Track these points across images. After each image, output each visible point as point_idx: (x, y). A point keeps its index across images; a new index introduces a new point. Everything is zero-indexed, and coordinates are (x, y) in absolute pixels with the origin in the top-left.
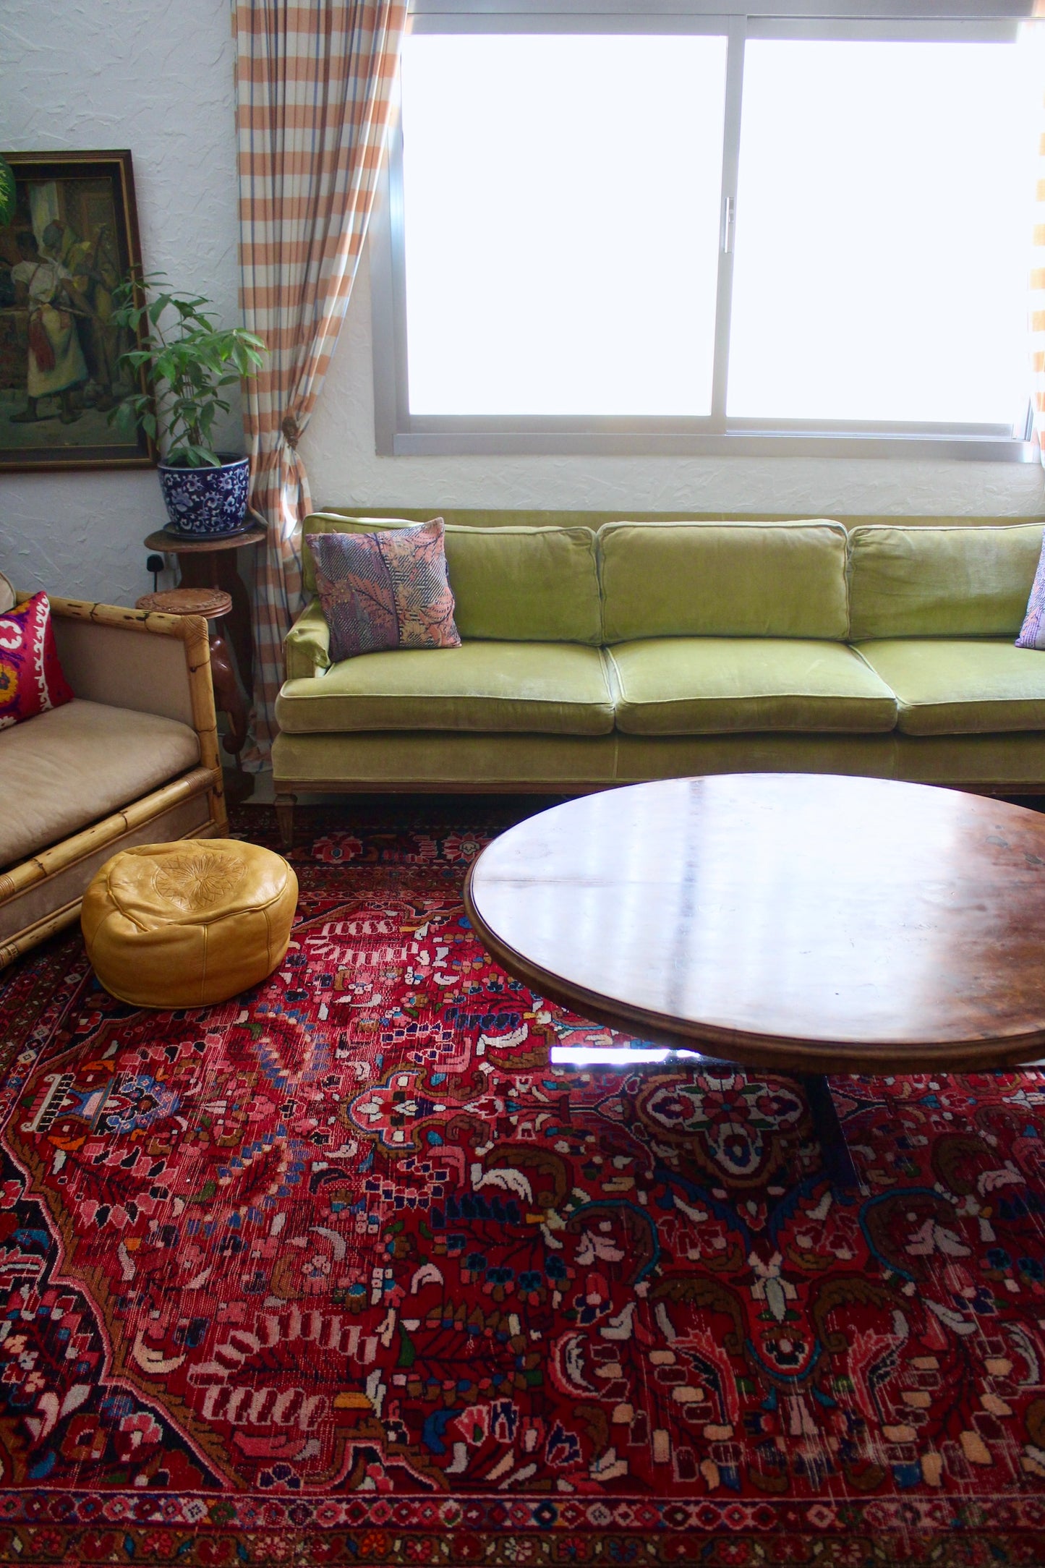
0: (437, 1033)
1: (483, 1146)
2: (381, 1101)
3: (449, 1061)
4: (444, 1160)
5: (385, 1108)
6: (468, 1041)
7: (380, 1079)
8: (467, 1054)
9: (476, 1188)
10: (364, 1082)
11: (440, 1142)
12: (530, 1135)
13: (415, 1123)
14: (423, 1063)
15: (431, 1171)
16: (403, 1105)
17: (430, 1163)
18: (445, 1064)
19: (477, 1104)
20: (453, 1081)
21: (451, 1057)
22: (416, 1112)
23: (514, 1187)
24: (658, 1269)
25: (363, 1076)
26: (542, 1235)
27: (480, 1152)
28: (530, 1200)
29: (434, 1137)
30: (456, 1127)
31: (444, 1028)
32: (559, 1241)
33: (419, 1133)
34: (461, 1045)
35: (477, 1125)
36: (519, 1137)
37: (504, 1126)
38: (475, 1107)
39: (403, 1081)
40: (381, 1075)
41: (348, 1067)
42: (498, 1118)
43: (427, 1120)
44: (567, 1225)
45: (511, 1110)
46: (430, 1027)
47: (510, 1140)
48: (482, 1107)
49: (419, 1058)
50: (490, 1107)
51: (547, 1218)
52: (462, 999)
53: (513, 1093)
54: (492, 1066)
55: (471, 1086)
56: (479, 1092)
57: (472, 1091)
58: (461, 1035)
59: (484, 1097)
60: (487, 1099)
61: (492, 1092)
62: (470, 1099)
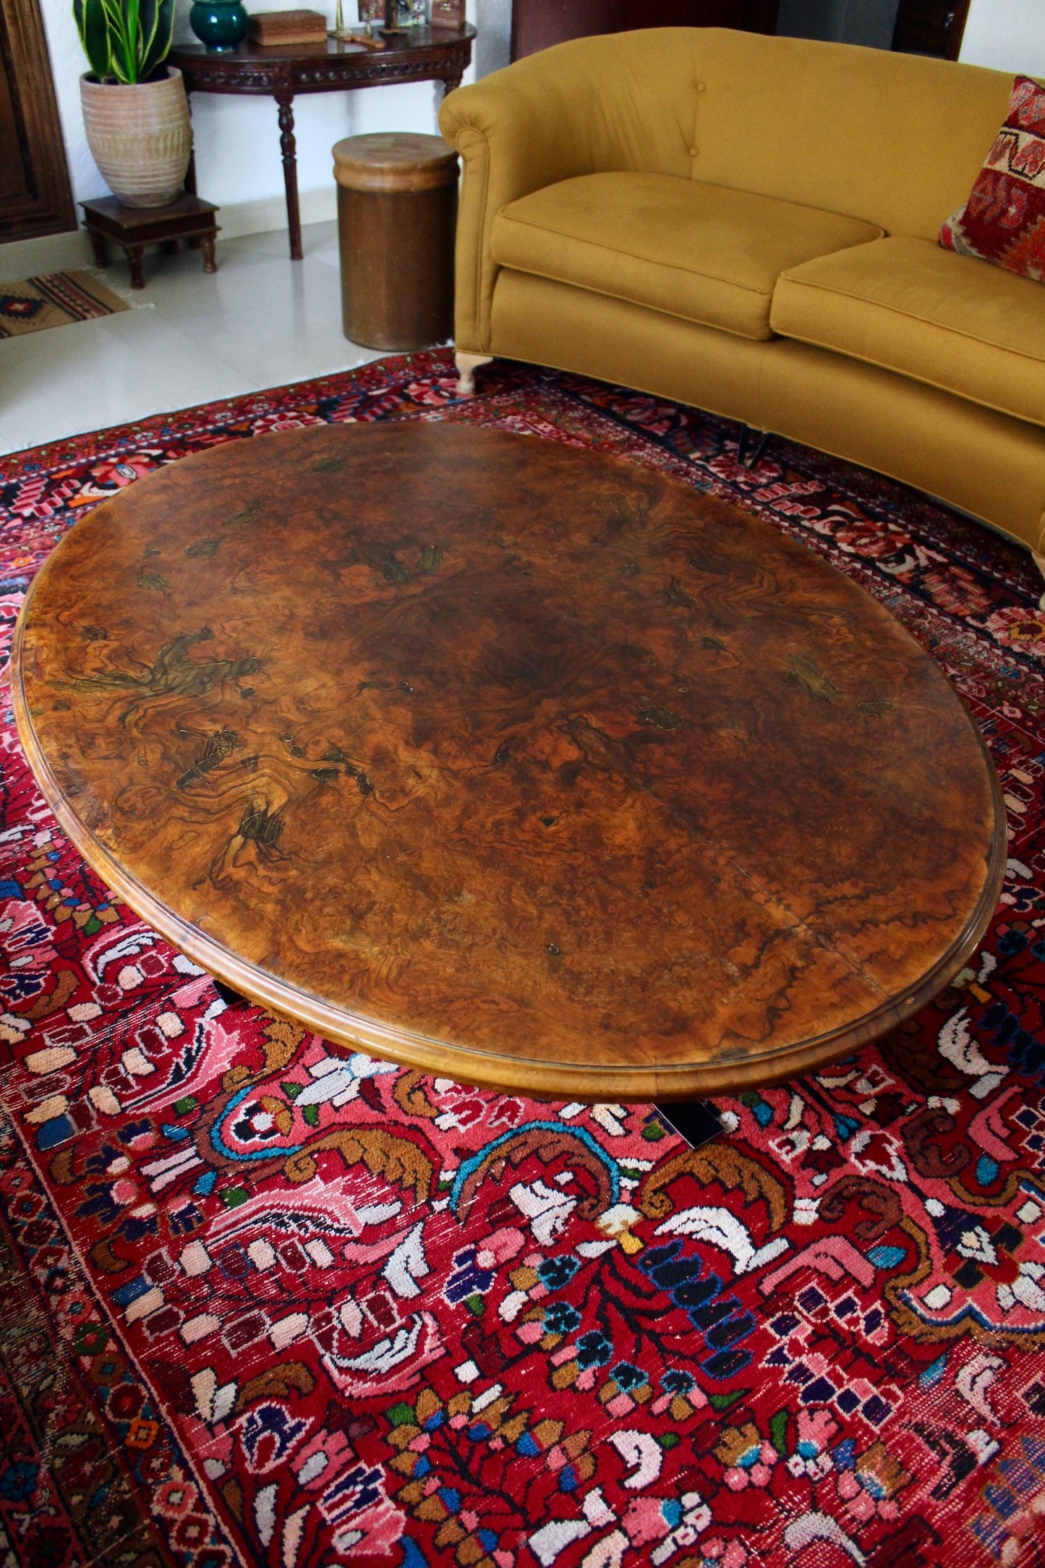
0: (794, 1345)
1: (943, 1109)
2: (1003, 1290)
3: (836, 1273)
4: (1005, 1133)
5: (1007, 1272)
6: (768, 1286)
7: (968, 1334)
8: (803, 1259)
9: (1004, 1069)
10: (996, 1351)
11: (985, 1161)
12: (876, 1073)
13: (990, 1213)
14: (877, 1305)
15: (1034, 1132)
16: (979, 1256)
17: (1024, 1144)
18: (847, 1273)
19: (884, 1169)
20: (872, 1234)
21: (825, 1279)
22: (971, 1229)
23: (964, 1038)
25: (986, 1363)
26: (990, 975)
27: (953, 1106)
28: (963, 1011)
29: (986, 1173)
30: (943, 1162)
31: (774, 1342)
32: (981, 957)
33: (998, 1195)
34: (784, 1289)
35: (916, 1144)
36: (890, 1081)
37: (888, 1110)
38: (891, 1168)
39: (938, 1297)
40: (957, 1339)
41: (994, 1407)
42: (883, 1127)
43: (968, 1203)
45: (853, 1124)
46: (788, 1368)
47: (904, 1090)
48: (884, 1159)
49: (872, 1322)
50: (875, 1151)
51: (969, 984)
52: (670, 1380)
53: (822, 1143)
54: (795, 1209)
55: (860, 1204)
56: (860, 1184)
57: (865, 1194)
58: (766, 1306)
59: (864, 1171)
60: (864, 1165)
61: (846, 1169)
62: (883, 1185)
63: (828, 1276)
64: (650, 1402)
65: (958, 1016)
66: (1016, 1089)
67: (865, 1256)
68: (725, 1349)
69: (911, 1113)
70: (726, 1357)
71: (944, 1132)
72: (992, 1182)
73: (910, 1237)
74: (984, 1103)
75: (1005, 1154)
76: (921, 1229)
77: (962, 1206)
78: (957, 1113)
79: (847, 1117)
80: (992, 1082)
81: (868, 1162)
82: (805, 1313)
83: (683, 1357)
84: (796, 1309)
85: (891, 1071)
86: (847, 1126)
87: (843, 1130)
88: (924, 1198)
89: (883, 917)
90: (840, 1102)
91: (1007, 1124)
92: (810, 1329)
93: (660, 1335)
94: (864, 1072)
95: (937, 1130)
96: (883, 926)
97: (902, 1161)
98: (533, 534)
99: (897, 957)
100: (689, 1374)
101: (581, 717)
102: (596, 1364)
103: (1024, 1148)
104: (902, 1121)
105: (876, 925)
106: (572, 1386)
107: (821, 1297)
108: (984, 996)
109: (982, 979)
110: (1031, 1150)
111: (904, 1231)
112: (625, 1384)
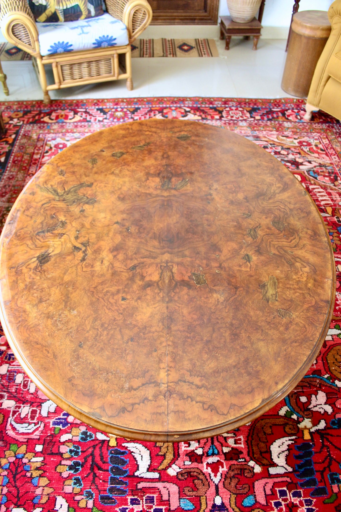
1: (253, 468)
3: (165, 497)
4: (269, 492)
6: (141, 485)
8: (159, 485)
9: (290, 469)
11: (252, 497)
12: (240, 440)
15: (280, 500)
17: (273, 502)
18: (169, 500)
19: (212, 475)
20: (188, 493)
23: (285, 447)
24: (326, 376)
26: (318, 431)
27: (258, 469)
28: (294, 437)
29: (248, 501)
30: (236, 487)
31: (126, 504)
32: (320, 421)
34: (144, 490)
35: (232, 474)
36: (242, 446)
37: (232, 455)
38: (215, 476)
42: (225, 460)
43: (232, 507)
44: (307, 418)
45: (216, 452)
47: (245, 452)
48: (215, 470)
50: (215, 467)
51: (306, 428)
52: (88, 492)
53: (199, 452)
54: (171, 467)
55: (194, 480)
56: (199, 474)
57: (198, 479)
58: (135, 491)
59: (205, 470)
60: (207, 468)
61: (200, 466)
62: (207, 480)
63: (162, 497)
64: (76, 494)
65: (290, 438)
66: (288, 480)
67: (179, 499)
68: (111, 495)
69: (239, 462)
70: (108, 498)
71: (246, 476)
72: (248, 507)
73: (201, 504)
74: (270, 476)
75: (262, 500)
76: (207, 503)
77: (228, 507)
78: (257, 474)
79: (216, 448)
80: (280, 471)
81: (209, 468)
82: (144, 503)
83: (97, 489)
84: (143, 499)
85: (247, 442)
86: (213, 451)
87: (211, 452)
88: (217, 494)
89: (198, 399)
90: (218, 441)
91: (272, 490)
92: (141, 509)
93: (97, 476)
94: (236, 436)
95: (244, 474)
96: (194, 402)
97: (221, 476)
98: (226, 188)
99: (187, 417)
100: (94, 495)
101: (172, 266)
102: (72, 472)
103: (271, 503)
104: (234, 462)
105: (192, 401)
106: (61, 473)
107: (154, 502)
108: (307, 436)
109: (313, 430)
110: (273, 506)
111: (200, 501)
112: (75, 484)
